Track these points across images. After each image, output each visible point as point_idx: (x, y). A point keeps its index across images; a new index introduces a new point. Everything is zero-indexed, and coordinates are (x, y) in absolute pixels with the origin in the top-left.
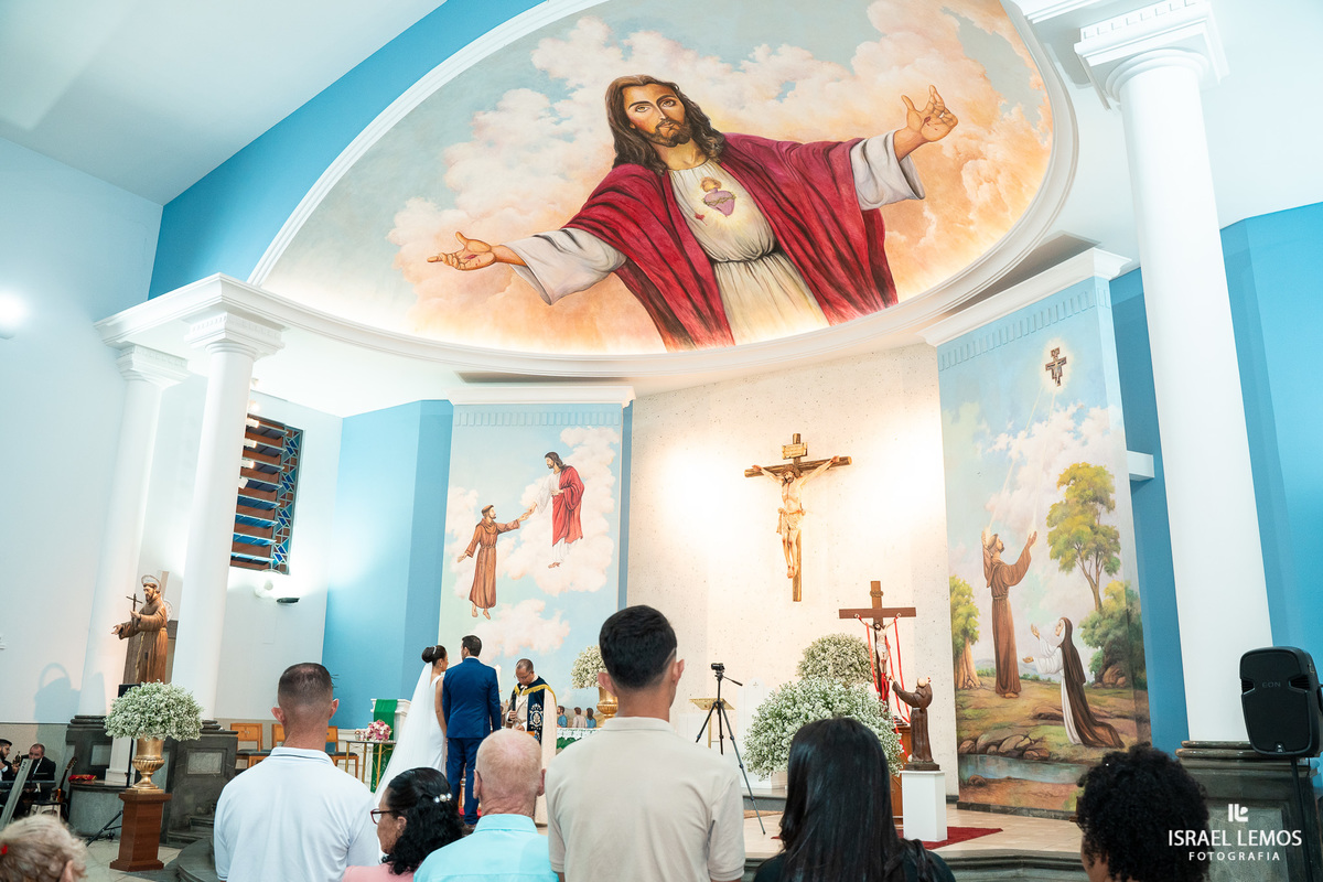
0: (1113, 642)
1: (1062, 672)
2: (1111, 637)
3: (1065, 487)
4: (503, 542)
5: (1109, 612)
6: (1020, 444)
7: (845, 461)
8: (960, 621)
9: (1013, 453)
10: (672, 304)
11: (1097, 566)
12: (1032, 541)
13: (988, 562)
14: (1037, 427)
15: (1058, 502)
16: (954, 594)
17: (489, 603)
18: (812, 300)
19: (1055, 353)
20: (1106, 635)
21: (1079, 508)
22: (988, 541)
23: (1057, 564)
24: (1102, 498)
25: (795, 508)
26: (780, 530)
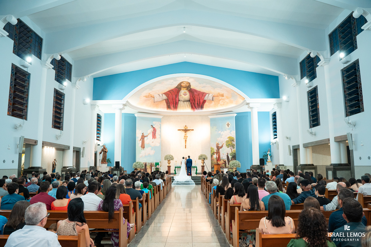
0: (234, 156)
1: (227, 158)
4: (145, 139)
5: (233, 153)
6: (222, 133)
7: (193, 130)
8: (212, 152)
9: (221, 134)
10: (170, 105)
11: (232, 148)
12: (223, 144)
13: (217, 146)
14: (225, 131)
15: (227, 140)
16: (211, 149)
17: (144, 148)
18: (191, 107)
19: (228, 123)
21: (230, 141)
22: (217, 143)
23: (227, 147)
24: (233, 141)
25: (187, 136)
26: (184, 139)
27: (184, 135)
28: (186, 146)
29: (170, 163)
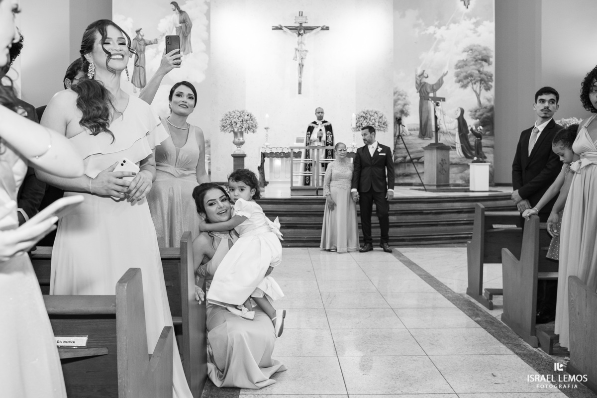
0: (486, 118)
1: (457, 130)
2: (484, 116)
3: (466, 53)
5: (484, 106)
6: (441, 32)
7: (327, 28)
8: (399, 107)
9: (438, 35)
11: (480, 87)
12: (445, 75)
13: (419, 82)
14: (452, 25)
15: (462, 59)
16: (396, 95)
17: (143, 85)
20: (482, 115)
21: (473, 63)
22: (419, 72)
23: (459, 85)
24: (485, 60)
25: (304, 48)
26: (295, 58)
27: (297, 46)
28: (300, 84)
29: (242, 144)
